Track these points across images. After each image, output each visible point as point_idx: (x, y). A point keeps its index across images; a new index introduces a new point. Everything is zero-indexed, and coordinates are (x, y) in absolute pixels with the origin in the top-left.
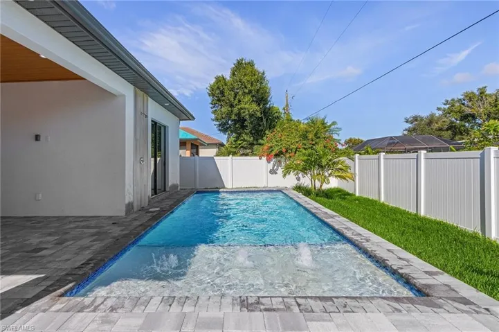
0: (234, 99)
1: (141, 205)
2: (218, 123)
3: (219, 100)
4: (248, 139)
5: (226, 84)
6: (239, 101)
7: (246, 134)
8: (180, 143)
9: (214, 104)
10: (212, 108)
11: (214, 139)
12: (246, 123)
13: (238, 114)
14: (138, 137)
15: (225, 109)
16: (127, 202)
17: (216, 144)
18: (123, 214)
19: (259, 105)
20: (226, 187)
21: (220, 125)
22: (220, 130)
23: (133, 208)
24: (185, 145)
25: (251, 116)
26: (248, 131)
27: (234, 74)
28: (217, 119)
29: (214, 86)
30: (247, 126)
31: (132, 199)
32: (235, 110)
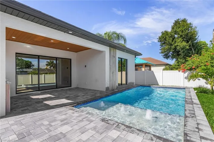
0: (172, 41)
1: (112, 88)
2: (163, 54)
3: (164, 43)
4: (182, 61)
5: (167, 35)
6: (175, 42)
7: (180, 58)
8: (135, 65)
9: (162, 45)
10: (161, 47)
11: (163, 62)
12: (180, 53)
13: (175, 49)
14: (111, 64)
15: (167, 47)
16: (106, 86)
17: (164, 64)
18: (105, 90)
19: (188, 42)
20: (159, 85)
21: (164, 55)
22: (164, 58)
23: (109, 89)
24: (142, 66)
25: (182, 49)
26: (181, 57)
27: (173, 28)
28: (162, 53)
29: (161, 37)
30: (180, 54)
31: (109, 86)
32: (173, 47)
